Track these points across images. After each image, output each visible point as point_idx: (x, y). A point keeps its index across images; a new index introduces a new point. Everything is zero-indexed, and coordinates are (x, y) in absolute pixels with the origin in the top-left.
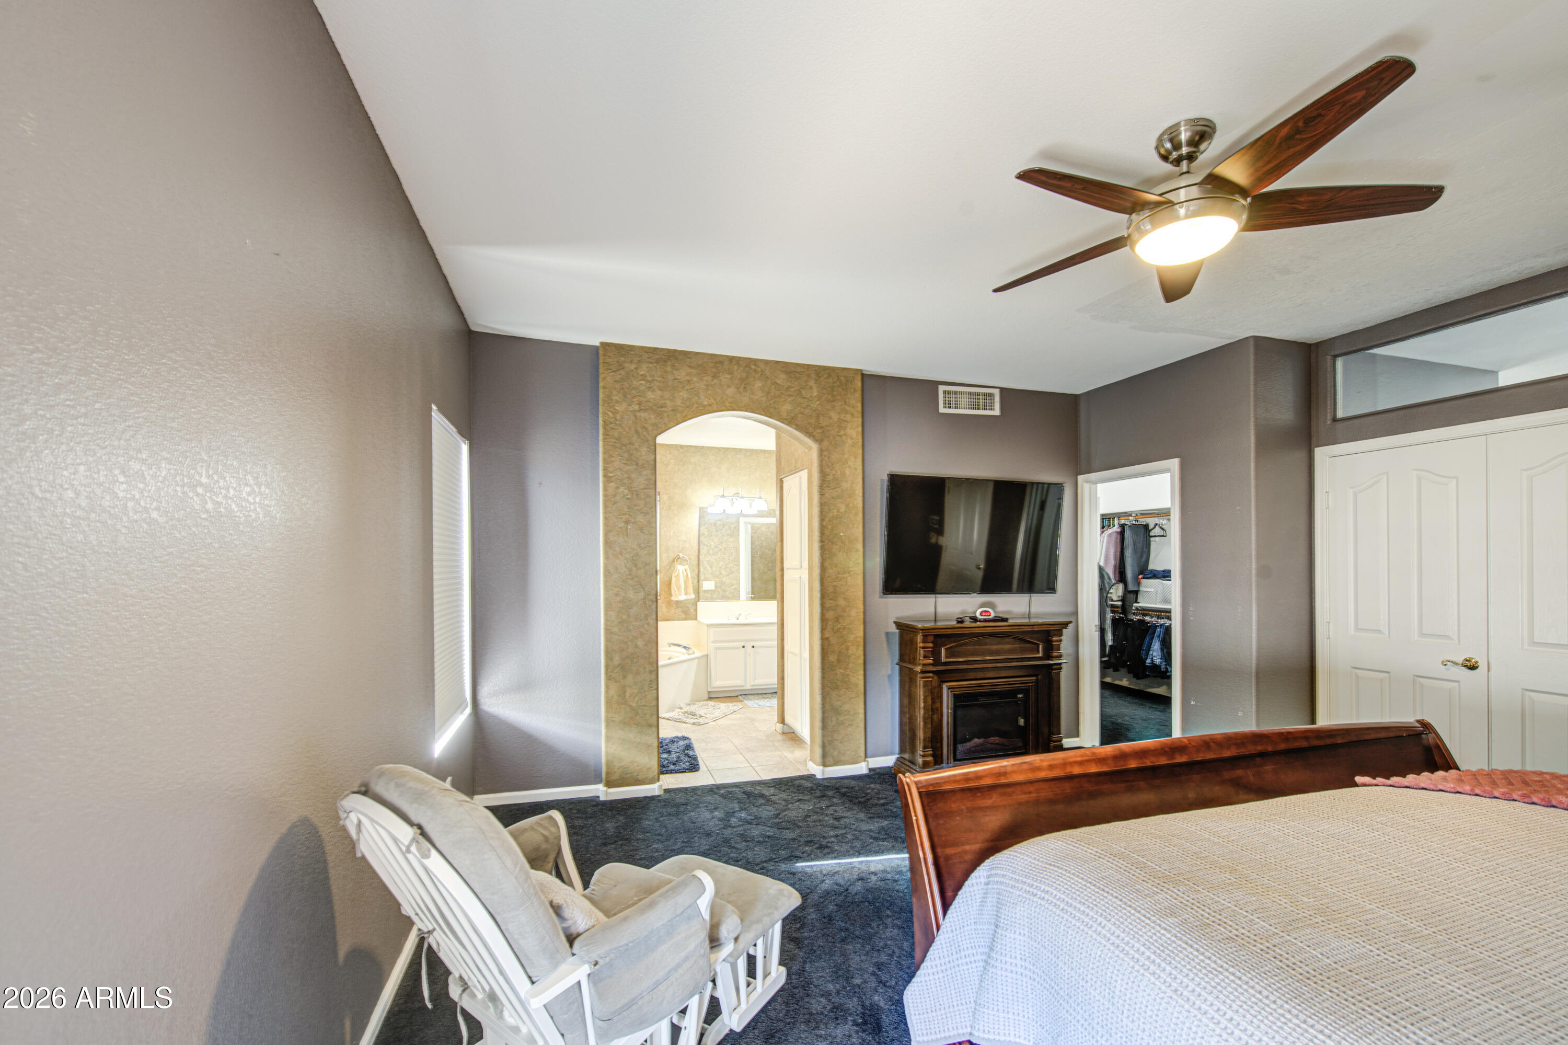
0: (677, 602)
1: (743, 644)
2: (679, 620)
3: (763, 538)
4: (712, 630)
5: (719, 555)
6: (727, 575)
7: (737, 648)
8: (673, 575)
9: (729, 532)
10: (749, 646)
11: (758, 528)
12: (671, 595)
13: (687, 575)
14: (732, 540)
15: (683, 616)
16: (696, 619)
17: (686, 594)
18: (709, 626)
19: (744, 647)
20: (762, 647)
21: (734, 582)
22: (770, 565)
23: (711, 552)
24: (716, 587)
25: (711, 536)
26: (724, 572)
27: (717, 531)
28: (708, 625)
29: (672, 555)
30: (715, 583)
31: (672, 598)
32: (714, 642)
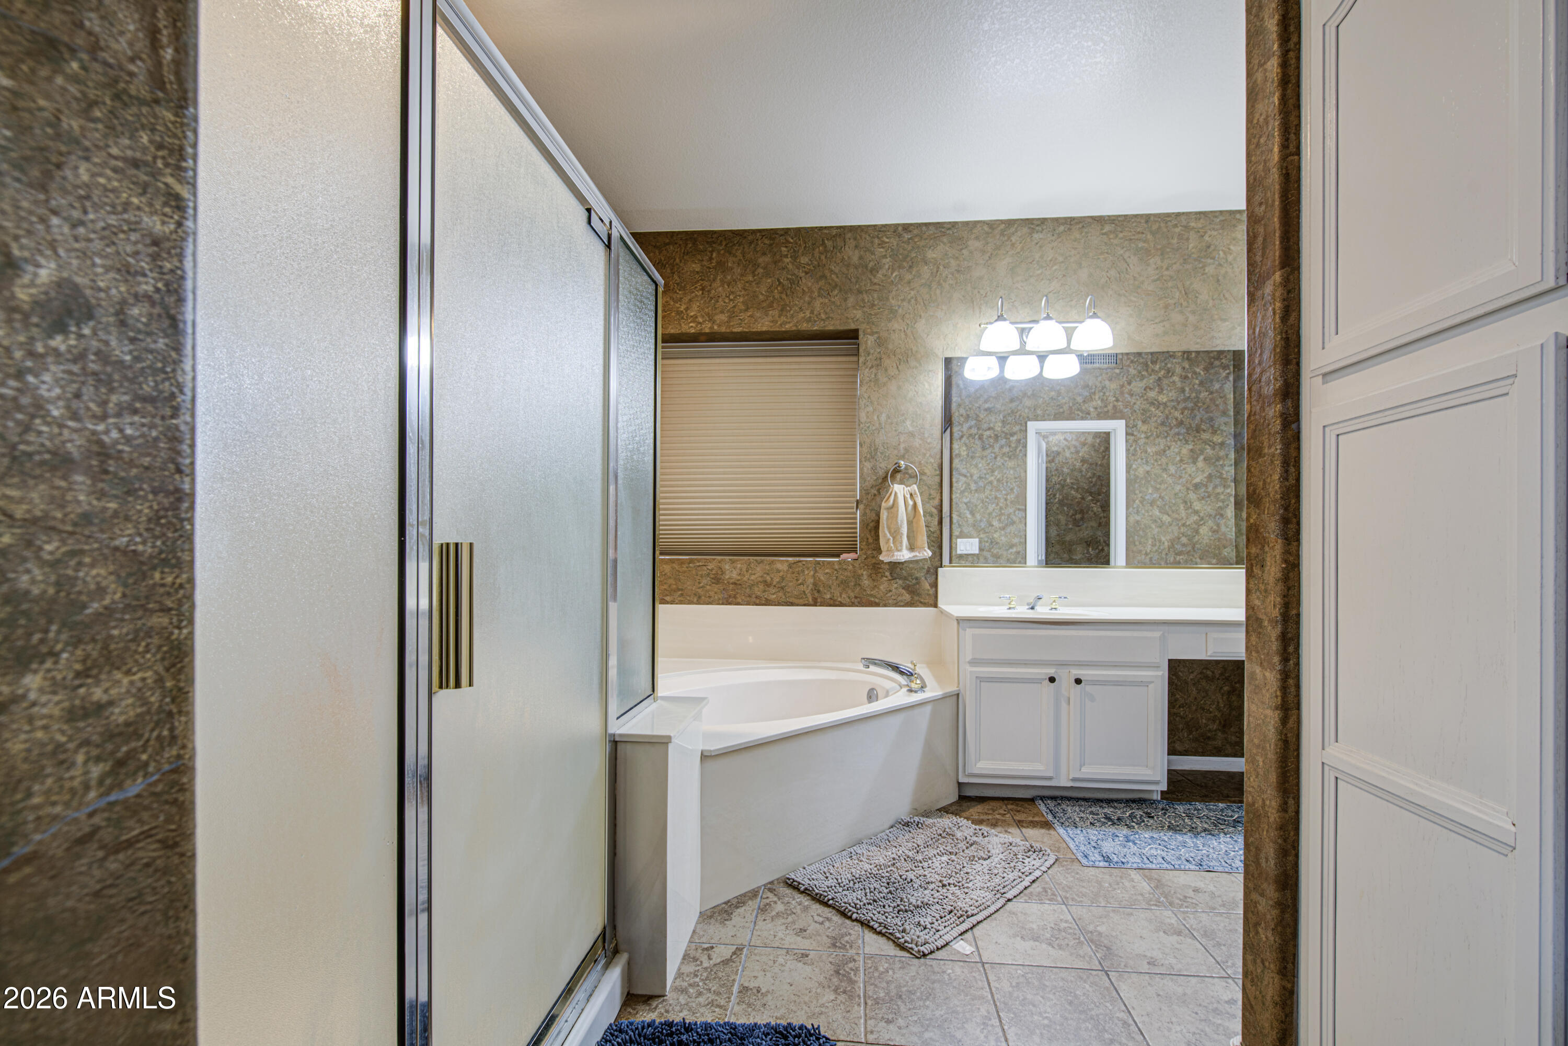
0: (894, 565)
1: (1051, 671)
2: (896, 605)
3: (1065, 470)
4: (969, 633)
5: (987, 492)
6: (1003, 529)
7: (1038, 681)
8: (883, 504)
9: (1006, 450)
10: (1066, 677)
11: (1058, 453)
12: (879, 551)
13: (915, 505)
14: (1011, 464)
15: (907, 597)
16: (936, 606)
17: (912, 548)
18: (962, 621)
19: (1052, 680)
20: (1095, 683)
21: (1016, 541)
22: (1078, 516)
23: (973, 487)
24: (981, 549)
25: (972, 457)
26: (995, 523)
27: (984, 449)
28: (959, 620)
29: (885, 465)
30: (980, 542)
31: (884, 558)
32: (974, 662)
